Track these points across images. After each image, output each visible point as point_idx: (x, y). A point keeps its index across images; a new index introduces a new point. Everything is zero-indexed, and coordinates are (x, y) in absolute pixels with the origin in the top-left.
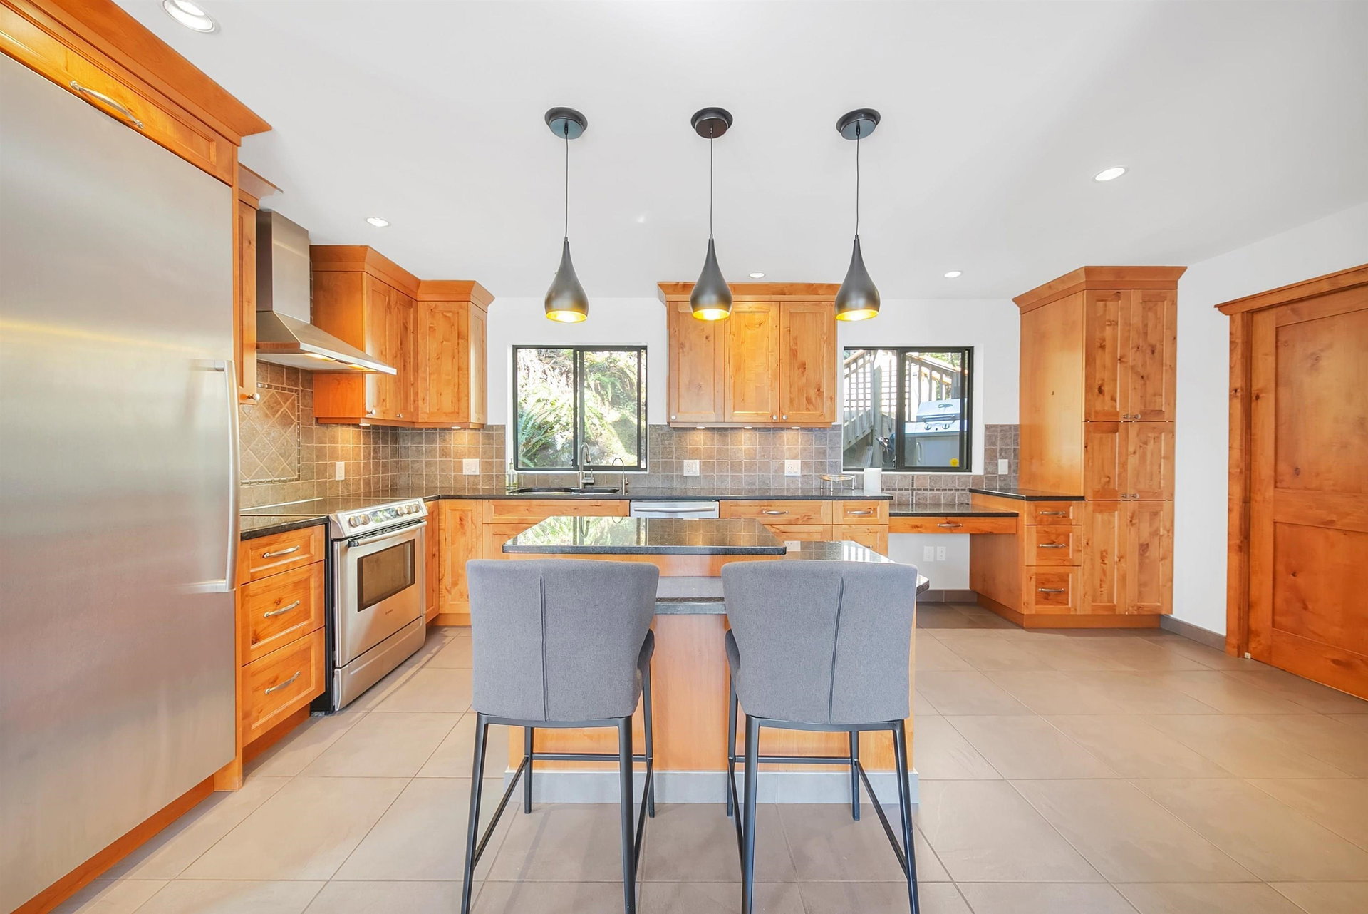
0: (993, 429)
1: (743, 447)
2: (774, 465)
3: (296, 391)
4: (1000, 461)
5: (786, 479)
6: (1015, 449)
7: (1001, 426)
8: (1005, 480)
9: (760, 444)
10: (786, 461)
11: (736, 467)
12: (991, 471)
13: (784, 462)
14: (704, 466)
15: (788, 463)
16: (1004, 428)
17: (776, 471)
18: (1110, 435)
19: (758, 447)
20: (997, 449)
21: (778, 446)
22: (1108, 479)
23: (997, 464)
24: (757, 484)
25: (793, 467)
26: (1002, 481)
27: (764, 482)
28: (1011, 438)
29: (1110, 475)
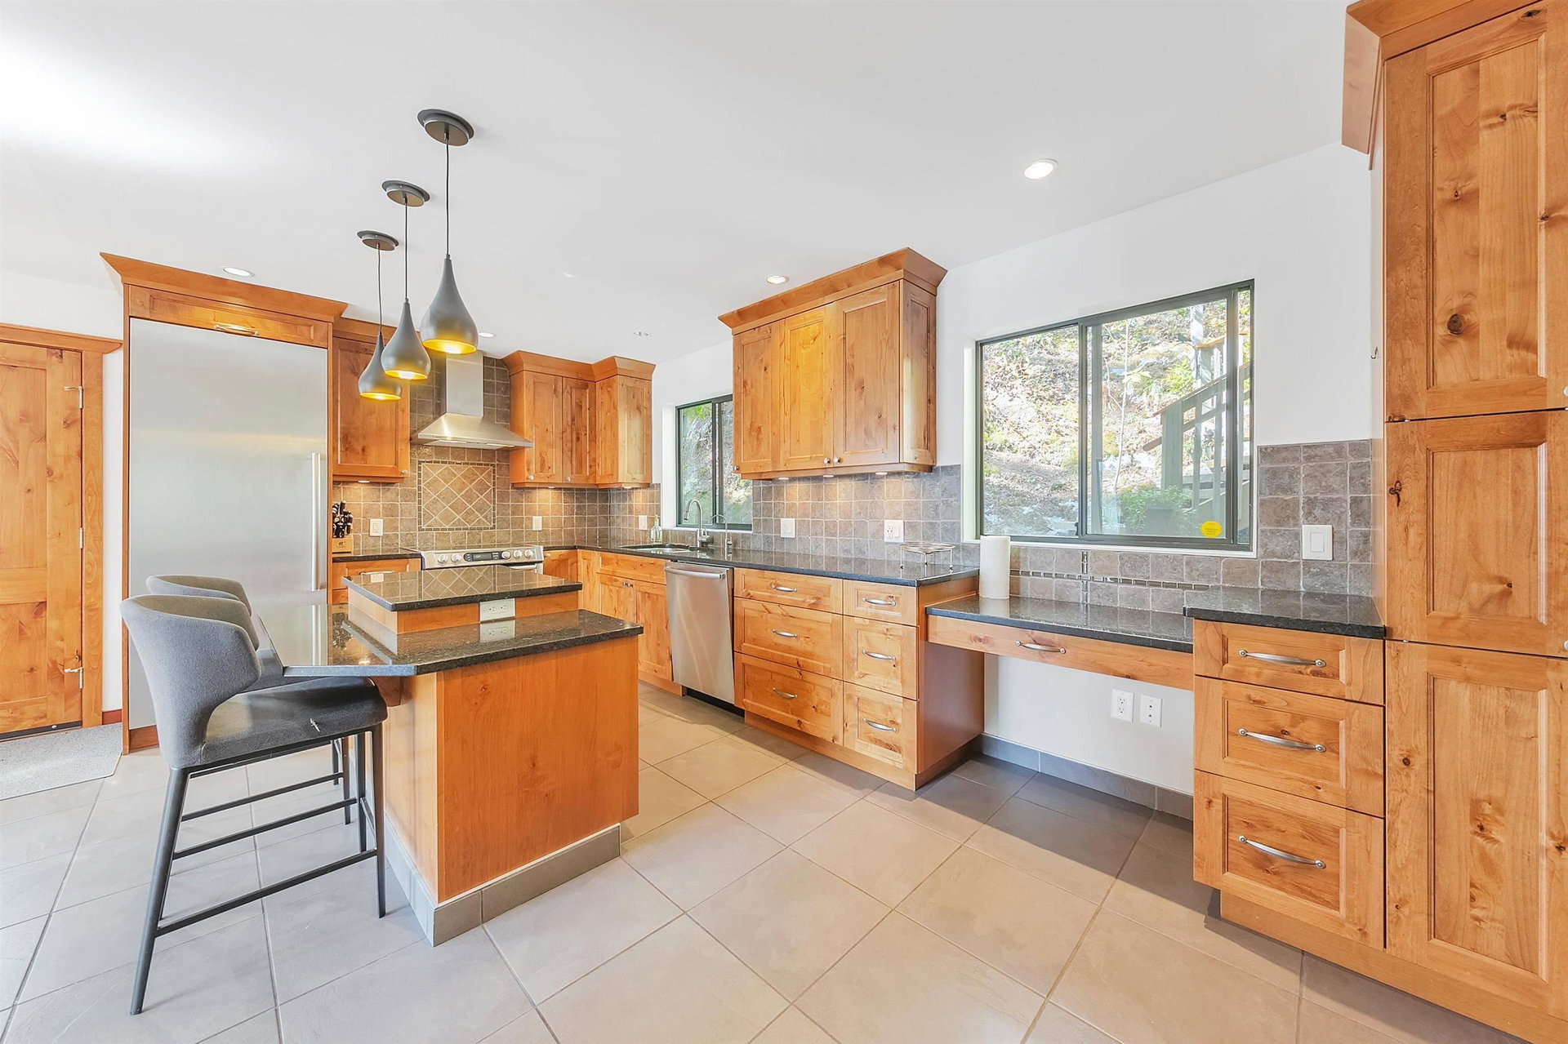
0: (1284, 454)
1: (838, 502)
2: (871, 527)
3: (492, 465)
4: (1306, 529)
5: (886, 547)
6: (1355, 501)
7: (1308, 446)
8: (1322, 573)
9: (856, 498)
10: (886, 521)
11: (830, 530)
12: (1278, 549)
13: (883, 522)
14: (799, 526)
15: (888, 523)
16: (1318, 452)
17: (873, 535)
18: (1509, 455)
19: (853, 501)
20: (1296, 502)
21: (876, 499)
22: (1499, 588)
23: (1297, 536)
24: (853, 552)
25: (894, 531)
26: (1314, 575)
27: (860, 550)
28: (1343, 473)
29: (1511, 578)
